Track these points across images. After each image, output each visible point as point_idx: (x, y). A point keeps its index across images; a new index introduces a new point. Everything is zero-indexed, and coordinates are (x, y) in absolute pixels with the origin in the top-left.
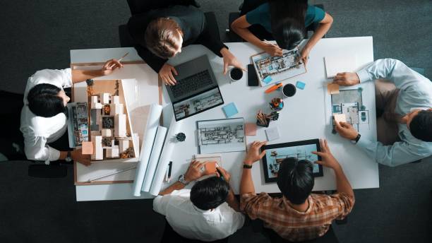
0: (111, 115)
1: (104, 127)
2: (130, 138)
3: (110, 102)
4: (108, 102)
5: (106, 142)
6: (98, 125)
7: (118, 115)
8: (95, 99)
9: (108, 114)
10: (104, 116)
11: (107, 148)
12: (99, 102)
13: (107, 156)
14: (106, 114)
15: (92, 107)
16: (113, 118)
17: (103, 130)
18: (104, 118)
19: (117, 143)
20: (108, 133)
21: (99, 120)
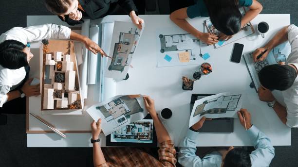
0: (63, 71)
1: (56, 81)
2: (78, 92)
3: (62, 59)
4: (60, 60)
5: (57, 94)
6: (51, 79)
7: (69, 71)
8: (49, 56)
9: (60, 70)
10: (56, 71)
11: (58, 99)
12: (53, 59)
13: (57, 107)
14: (58, 70)
15: (47, 64)
16: (64, 74)
17: (55, 84)
18: (56, 74)
19: (66, 95)
20: (59, 86)
21: (52, 75)
